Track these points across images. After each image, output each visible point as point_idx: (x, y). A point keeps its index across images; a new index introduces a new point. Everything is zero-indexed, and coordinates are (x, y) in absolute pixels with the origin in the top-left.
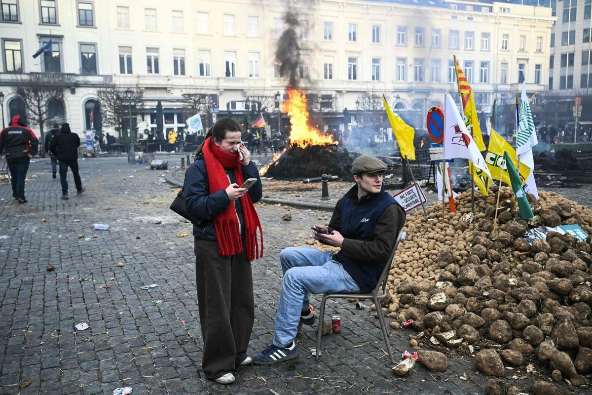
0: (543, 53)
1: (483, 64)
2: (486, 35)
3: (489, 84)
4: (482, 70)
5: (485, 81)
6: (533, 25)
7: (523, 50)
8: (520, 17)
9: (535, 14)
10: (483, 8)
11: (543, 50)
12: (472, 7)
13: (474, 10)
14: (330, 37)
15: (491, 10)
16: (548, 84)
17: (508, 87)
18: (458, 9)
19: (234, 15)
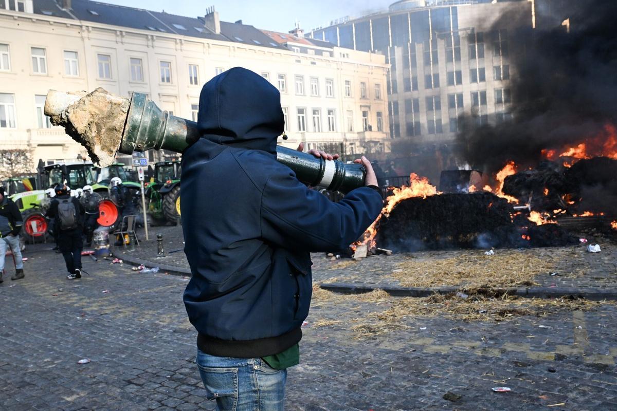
0: (382, 100)
1: (330, 112)
2: (329, 81)
3: (336, 132)
4: (329, 118)
5: (333, 130)
6: (370, 72)
7: (364, 97)
8: (359, 63)
9: (371, 61)
10: (324, 52)
11: (382, 97)
12: (314, 51)
13: (316, 54)
14: (168, 80)
15: (331, 54)
16: (389, 132)
17: (356, 136)
18: (301, 52)
19: (76, 52)
